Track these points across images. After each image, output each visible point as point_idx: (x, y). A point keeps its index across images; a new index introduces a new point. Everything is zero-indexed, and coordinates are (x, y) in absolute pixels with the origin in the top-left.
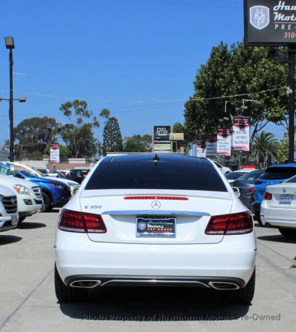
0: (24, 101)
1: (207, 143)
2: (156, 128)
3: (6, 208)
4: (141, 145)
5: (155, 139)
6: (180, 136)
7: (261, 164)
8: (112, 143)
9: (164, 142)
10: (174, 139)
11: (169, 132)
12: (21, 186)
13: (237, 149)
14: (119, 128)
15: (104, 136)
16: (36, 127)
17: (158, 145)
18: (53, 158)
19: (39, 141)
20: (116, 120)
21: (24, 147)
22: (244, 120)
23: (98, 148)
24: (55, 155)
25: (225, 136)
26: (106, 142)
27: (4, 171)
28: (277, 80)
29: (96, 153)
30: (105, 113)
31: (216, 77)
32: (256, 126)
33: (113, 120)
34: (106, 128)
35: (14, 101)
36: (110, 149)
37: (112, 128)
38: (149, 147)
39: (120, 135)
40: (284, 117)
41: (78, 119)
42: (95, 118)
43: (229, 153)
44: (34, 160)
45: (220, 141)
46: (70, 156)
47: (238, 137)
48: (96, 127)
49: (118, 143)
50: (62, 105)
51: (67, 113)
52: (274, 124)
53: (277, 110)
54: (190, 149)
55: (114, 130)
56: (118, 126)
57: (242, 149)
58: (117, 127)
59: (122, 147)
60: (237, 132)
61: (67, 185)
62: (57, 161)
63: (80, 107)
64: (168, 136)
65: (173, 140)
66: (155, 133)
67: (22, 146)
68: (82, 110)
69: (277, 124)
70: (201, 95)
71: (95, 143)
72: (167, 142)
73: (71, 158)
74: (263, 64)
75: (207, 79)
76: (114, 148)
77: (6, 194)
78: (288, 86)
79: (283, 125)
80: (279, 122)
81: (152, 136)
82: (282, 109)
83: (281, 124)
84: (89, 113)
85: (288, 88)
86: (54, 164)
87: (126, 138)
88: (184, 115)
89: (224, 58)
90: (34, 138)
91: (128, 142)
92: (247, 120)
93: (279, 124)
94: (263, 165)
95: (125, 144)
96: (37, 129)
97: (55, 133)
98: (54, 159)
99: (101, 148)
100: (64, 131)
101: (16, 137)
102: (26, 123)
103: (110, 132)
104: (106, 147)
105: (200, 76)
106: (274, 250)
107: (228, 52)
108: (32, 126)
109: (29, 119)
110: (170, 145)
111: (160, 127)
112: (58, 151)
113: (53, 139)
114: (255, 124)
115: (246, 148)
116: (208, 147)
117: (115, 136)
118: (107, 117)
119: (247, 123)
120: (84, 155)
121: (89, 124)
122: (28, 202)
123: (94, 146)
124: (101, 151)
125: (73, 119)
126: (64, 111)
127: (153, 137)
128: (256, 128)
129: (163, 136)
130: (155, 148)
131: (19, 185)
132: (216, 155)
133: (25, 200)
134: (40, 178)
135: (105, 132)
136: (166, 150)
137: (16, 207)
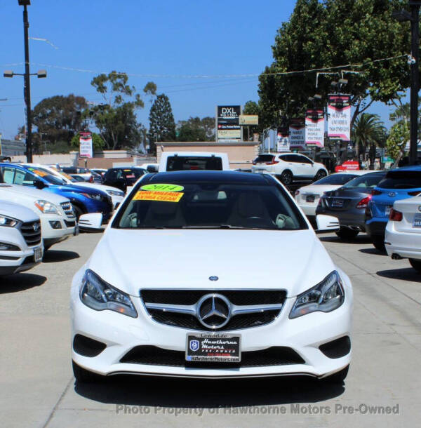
0: (44, 76)
1: (291, 129)
2: (220, 108)
3: (26, 238)
4: (200, 131)
5: (219, 124)
6: (253, 120)
7: (361, 155)
8: (162, 129)
9: (232, 127)
10: (245, 123)
11: (238, 114)
12: (45, 202)
13: (333, 138)
14: (170, 109)
15: (151, 119)
16: (59, 108)
17: (223, 131)
18: (84, 151)
19: (64, 128)
20: (166, 99)
21: (44, 136)
22: (343, 98)
23: (142, 136)
24: (86, 147)
25: (315, 120)
26: (153, 127)
27: (20, 177)
28: (388, 44)
29: (140, 142)
30: (151, 87)
31: (302, 39)
32: (358, 106)
33: (163, 98)
34: (153, 109)
35: (30, 76)
36: (159, 136)
37: (161, 109)
38: (210, 133)
39: (172, 119)
40: (397, 95)
41: (116, 97)
42: (138, 96)
43: (322, 143)
44: (58, 153)
45: (309, 127)
46: (105, 148)
47: (335, 122)
48: (140, 107)
49: (169, 129)
50: (94, 79)
51: (102, 89)
52: (384, 103)
53: (387, 85)
54: (266, 136)
55: (163, 112)
56: (169, 106)
57: (340, 138)
58: (168, 109)
59: (175, 133)
60: (334, 116)
61: (106, 195)
62: (89, 155)
63: (118, 80)
64: (237, 120)
65: (244, 125)
66: (219, 115)
67: (41, 134)
68: (121, 85)
69: (386, 104)
70: (283, 65)
71: (138, 129)
72: (235, 127)
73: (107, 149)
74: (367, 22)
75: (291, 42)
76: (164, 135)
77: (26, 219)
78: (409, 53)
79: (396, 105)
80: (390, 101)
81: (214, 120)
82: (394, 83)
83: (394, 103)
84: (131, 88)
85: (410, 56)
86: (85, 160)
87: (180, 121)
88: (259, 91)
89: (313, 13)
90: (57, 123)
91: (183, 127)
92: (347, 98)
93: (389, 104)
94: (364, 157)
95: (179, 129)
96: (61, 112)
97: (85, 117)
98: (84, 154)
99: (147, 135)
100: (98, 114)
101: (33, 123)
102: (46, 103)
103: (158, 114)
104: (153, 135)
105: (282, 38)
106: (408, 295)
107: (319, 5)
108: (54, 108)
109: (49, 98)
110: (239, 131)
111: (226, 107)
112: (90, 142)
113: (82, 124)
114: (356, 103)
115: (345, 137)
116: (292, 135)
117: (166, 119)
118: (153, 93)
119: (347, 102)
120: (124, 146)
121: (129, 103)
122: (55, 225)
123: (137, 133)
124: (147, 139)
125: (108, 98)
126: (97, 86)
127: (217, 120)
128: (358, 109)
129: (230, 119)
130: (220, 136)
131: (42, 201)
132: (303, 146)
133: (51, 222)
134: (71, 186)
135: (151, 114)
136: (233, 138)
137: (40, 235)
